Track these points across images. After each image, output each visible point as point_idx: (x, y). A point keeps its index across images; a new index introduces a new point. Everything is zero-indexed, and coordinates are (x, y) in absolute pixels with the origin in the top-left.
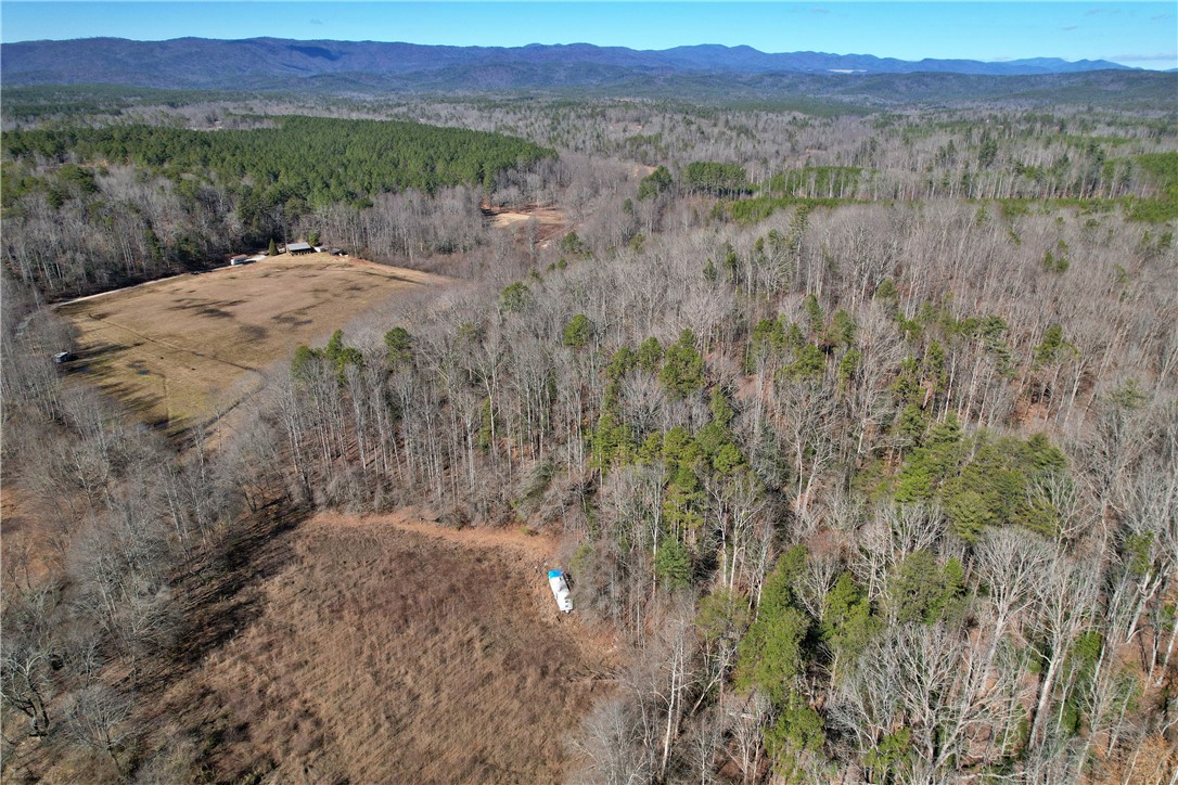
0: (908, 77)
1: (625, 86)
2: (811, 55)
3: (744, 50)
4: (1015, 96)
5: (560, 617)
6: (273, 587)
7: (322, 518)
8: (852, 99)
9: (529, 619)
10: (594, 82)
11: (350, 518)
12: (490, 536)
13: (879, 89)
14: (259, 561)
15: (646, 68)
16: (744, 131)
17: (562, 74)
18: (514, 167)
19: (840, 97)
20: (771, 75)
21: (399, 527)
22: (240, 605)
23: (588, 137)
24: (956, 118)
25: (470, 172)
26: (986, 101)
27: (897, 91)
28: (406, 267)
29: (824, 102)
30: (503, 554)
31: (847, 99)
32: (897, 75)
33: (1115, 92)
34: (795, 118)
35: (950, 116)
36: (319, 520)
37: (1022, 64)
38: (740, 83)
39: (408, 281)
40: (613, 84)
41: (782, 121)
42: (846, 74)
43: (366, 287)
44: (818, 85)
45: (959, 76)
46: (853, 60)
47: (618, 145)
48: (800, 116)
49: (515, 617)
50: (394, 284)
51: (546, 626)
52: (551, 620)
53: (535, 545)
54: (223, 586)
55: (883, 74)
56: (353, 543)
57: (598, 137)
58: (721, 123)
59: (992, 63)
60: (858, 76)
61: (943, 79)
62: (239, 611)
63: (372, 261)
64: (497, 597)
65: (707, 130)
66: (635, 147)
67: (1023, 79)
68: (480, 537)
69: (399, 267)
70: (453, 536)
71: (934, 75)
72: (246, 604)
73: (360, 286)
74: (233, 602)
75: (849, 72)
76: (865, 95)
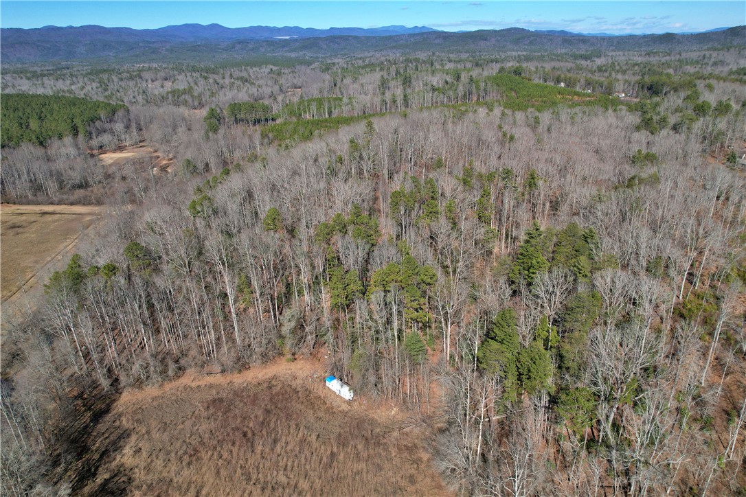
0: (326, 39)
1: (137, 56)
2: (260, 28)
3: (215, 26)
4: (390, 48)
5: (349, 402)
6: (126, 457)
7: (127, 398)
8: (297, 55)
9: (330, 411)
10: (111, 54)
11: (151, 391)
12: (265, 371)
13: (311, 48)
14: (98, 445)
15: (149, 42)
16: (244, 80)
17: (83, 50)
18: (99, 119)
19: (289, 54)
20: (239, 43)
21: (194, 385)
22: (106, 482)
23: (136, 93)
24: (367, 62)
25: (64, 126)
26: (375, 51)
27: (322, 48)
28: (52, 203)
29: (280, 58)
30: (281, 379)
31: (293, 55)
32: (320, 38)
33: (439, 44)
34: (272, 70)
35: (364, 62)
36: (125, 399)
37: (385, 29)
38: (219, 49)
39: (60, 214)
40: (127, 55)
41: (265, 72)
42: (286, 40)
43: (25, 224)
44: (272, 47)
45: (356, 38)
46: (286, 30)
47: (163, 97)
48: (274, 68)
49: (321, 414)
50: (49, 218)
51: (345, 413)
52: (345, 407)
53: (299, 367)
54: (79, 474)
55: (310, 38)
56: (167, 406)
57: (144, 92)
58: (227, 76)
59: (368, 29)
60: (296, 40)
61: (347, 40)
62: (110, 485)
63: (15, 204)
64: (299, 407)
65: (221, 81)
66: (176, 97)
67: (390, 38)
68: (257, 374)
69: (45, 205)
70: (239, 380)
71: (341, 38)
72: (112, 478)
73: (18, 224)
74: (99, 481)
75: (287, 38)
76: (304, 52)
